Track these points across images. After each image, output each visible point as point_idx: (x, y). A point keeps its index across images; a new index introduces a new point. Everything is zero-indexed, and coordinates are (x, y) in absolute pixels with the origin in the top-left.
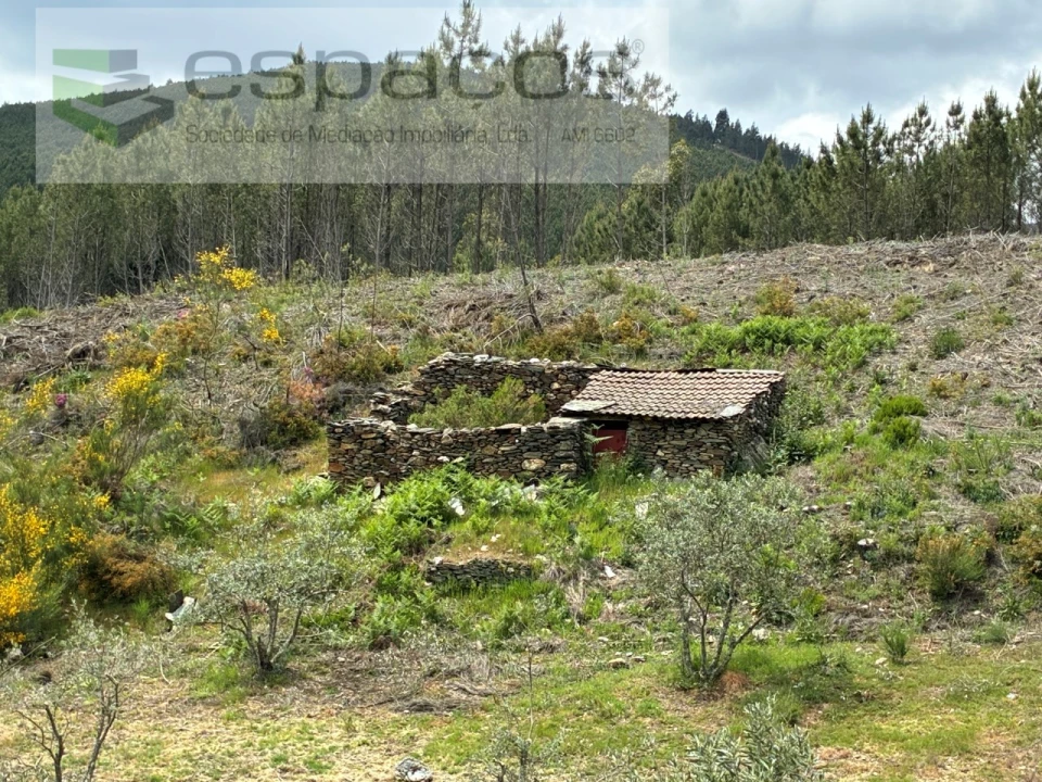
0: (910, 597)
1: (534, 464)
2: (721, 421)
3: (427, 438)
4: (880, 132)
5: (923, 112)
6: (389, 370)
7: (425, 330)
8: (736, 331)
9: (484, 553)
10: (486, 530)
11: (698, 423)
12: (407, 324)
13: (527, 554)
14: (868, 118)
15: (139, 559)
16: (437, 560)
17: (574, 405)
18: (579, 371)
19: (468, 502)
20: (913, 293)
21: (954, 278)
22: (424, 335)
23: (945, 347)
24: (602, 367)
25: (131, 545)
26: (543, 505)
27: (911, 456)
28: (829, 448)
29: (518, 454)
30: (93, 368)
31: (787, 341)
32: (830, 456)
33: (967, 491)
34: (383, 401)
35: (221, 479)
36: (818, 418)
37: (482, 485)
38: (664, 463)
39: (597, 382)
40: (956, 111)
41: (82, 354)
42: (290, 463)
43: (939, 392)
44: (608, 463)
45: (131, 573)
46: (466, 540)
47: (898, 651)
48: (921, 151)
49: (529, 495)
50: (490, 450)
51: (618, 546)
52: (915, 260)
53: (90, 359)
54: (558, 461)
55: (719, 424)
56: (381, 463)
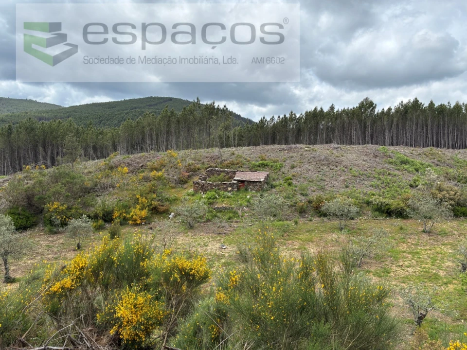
0: (295, 213)
1: (230, 189)
2: (261, 182)
3: (211, 184)
4: (266, 120)
5: (273, 117)
6: (199, 169)
7: (204, 162)
8: (257, 163)
9: (224, 205)
10: (223, 201)
11: (257, 182)
12: (200, 161)
13: (231, 205)
14: (264, 118)
15: (163, 206)
16: (216, 206)
17: (236, 178)
18: (234, 172)
19: (219, 195)
20: (285, 157)
21: (291, 154)
22: (203, 163)
23: (293, 167)
24: (238, 171)
25: (161, 204)
26: (232, 196)
27: (291, 187)
28: (277, 186)
29: (227, 187)
30: (145, 168)
31: (266, 165)
32: (278, 187)
33: (302, 194)
34: (201, 177)
35: (173, 190)
36: (274, 180)
37: (221, 192)
38: (251, 188)
39: (238, 174)
40: (279, 117)
41: (142, 166)
42: (185, 187)
43: (294, 176)
44: (243, 189)
45: (162, 209)
46: (220, 203)
47: (296, 223)
48: (272, 123)
49: (229, 194)
50: (222, 186)
51: (246, 203)
52: (284, 150)
53: (144, 167)
54: (234, 188)
55: (260, 182)
56: (203, 188)
